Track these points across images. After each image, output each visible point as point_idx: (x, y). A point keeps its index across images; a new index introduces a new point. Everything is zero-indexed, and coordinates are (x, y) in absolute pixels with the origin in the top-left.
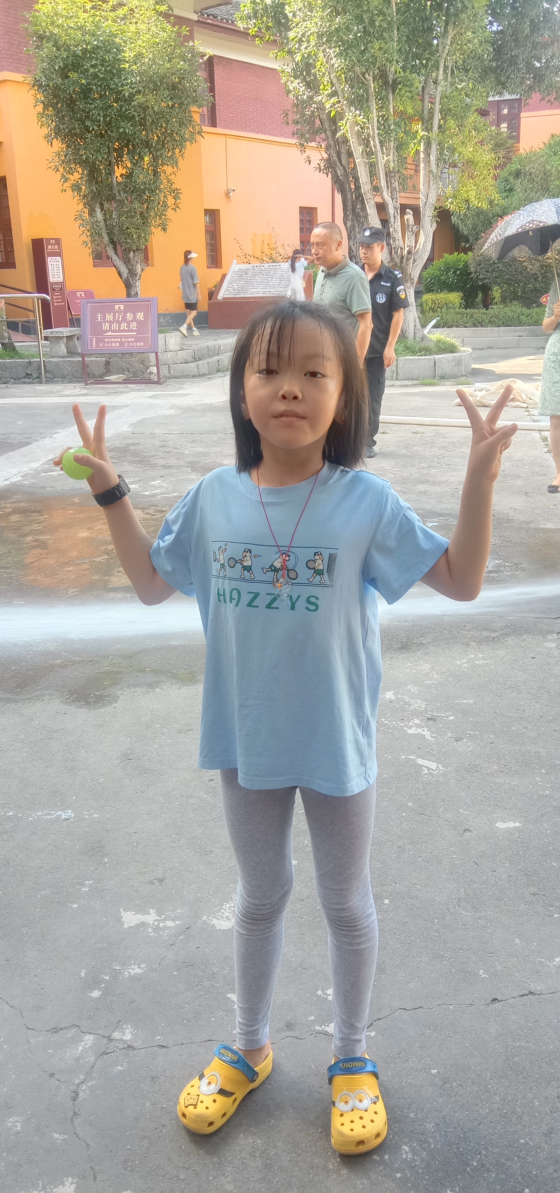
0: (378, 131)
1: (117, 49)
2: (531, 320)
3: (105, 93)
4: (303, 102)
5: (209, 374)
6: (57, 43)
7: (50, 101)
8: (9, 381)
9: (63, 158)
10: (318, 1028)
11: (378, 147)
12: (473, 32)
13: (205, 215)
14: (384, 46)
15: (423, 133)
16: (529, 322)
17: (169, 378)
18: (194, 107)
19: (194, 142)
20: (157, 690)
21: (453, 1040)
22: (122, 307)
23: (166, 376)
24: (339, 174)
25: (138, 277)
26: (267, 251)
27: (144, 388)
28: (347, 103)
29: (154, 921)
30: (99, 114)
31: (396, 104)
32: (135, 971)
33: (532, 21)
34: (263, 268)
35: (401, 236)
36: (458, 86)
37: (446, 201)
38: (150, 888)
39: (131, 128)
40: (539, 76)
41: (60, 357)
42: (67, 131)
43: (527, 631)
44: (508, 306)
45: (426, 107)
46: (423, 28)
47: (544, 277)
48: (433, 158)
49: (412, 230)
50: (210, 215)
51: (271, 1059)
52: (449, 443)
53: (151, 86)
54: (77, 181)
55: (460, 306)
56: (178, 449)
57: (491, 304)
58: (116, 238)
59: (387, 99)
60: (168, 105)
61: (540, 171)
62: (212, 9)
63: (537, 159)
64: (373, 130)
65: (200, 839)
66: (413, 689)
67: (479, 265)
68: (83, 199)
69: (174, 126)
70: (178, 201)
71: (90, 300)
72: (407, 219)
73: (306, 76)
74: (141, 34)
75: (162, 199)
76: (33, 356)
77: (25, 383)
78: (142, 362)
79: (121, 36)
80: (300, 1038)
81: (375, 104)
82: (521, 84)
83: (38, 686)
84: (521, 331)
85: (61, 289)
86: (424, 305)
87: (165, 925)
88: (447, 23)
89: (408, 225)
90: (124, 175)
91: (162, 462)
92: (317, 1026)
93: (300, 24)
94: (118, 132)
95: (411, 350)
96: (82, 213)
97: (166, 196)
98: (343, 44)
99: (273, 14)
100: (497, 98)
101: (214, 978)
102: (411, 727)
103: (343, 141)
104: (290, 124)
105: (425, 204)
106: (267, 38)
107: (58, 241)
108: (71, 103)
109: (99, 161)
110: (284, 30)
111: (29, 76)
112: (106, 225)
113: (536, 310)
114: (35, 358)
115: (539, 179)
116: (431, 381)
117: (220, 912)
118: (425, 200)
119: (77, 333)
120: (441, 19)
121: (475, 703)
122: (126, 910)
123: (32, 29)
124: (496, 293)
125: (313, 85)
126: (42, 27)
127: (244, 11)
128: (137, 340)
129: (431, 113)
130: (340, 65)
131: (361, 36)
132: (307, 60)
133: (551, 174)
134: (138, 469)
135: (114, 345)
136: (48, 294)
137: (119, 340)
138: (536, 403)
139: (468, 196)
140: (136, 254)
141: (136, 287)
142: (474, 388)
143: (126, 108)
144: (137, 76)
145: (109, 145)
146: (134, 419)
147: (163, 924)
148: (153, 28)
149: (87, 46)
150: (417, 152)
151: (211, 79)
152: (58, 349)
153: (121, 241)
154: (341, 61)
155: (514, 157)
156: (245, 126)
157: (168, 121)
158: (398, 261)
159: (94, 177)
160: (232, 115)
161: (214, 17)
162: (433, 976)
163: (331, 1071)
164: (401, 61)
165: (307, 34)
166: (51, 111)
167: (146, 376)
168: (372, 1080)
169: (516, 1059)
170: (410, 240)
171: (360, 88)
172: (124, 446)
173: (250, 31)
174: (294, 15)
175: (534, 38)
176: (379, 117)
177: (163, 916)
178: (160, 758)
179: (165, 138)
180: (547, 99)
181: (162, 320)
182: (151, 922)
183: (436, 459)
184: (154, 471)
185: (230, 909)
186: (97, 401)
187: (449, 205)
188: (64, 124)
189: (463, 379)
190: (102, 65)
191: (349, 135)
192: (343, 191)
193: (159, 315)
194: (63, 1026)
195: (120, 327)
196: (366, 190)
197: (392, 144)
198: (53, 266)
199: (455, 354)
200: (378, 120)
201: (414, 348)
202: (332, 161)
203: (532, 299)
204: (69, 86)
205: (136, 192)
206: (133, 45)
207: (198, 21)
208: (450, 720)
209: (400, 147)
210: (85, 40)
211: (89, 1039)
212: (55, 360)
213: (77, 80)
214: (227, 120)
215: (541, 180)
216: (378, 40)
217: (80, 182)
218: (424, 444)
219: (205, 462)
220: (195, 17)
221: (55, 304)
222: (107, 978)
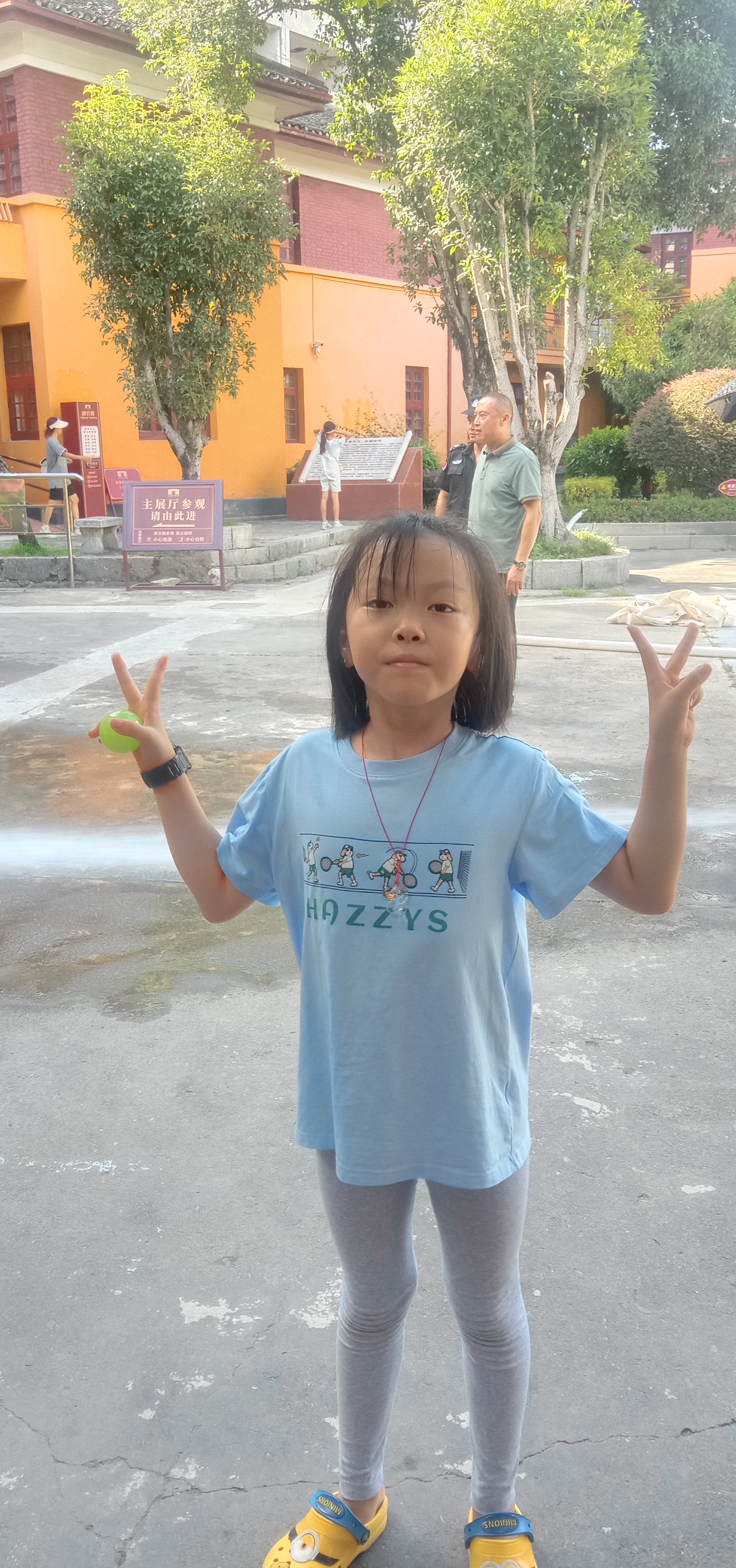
0: (510, 273)
1: (177, 167)
2: (707, 513)
3: (161, 222)
4: (413, 234)
5: (287, 578)
6: (102, 159)
7: (90, 230)
8: (27, 583)
9: (105, 302)
10: (448, 1466)
11: (511, 294)
12: (632, 152)
13: (285, 375)
14: (519, 167)
15: (568, 276)
16: (703, 516)
17: (235, 583)
18: (275, 240)
19: (274, 284)
20: (225, 997)
21: (631, 1486)
22: (177, 492)
23: (232, 580)
24: (458, 326)
25: (198, 454)
26: (363, 422)
27: (202, 595)
28: (471, 238)
29: (225, 1315)
30: (152, 248)
31: (535, 240)
32: (200, 1384)
33: (707, 139)
34: (358, 443)
35: (538, 406)
36: (614, 218)
37: (597, 361)
38: (218, 1270)
39: (194, 266)
40: (716, 207)
41: (94, 554)
42: (110, 268)
43: (715, 925)
44: (675, 495)
45: (572, 243)
46: (569, 145)
47: (723, 459)
48: (581, 308)
49: (553, 398)
50: (291, 375)
51: (386, 1511)
52: (603, 672)
53: (220, 213)
54: (122, 331)
55: (614, 494)
56: (249, 675)
57: (653, 492)
58: (170, 404)
59: (523, 234)
60: (242, 237)
61: (716, 323)
62: (297, 118)
63: (713, 308)
64: (504, 271)
65: (285, 1203)
66: (566, 1000)
67: (638, 443)
68: (129, 353)
69: (249, 264)
70: (252, 359)
71: (136, 482)
72: (547, 385)
73: (417, 202)
74: (209, 148)
75: (232, 356)
76: (60, 552)
77: (48, 587)
78: (201, 562)
79: (183, 151)
80: (425, 1480)
81: (506, 240)
82: (694, 215)
83: (66, 990)
84: (692, 527)
85: (97, 467)
86: (567, 493)
87: (240, 1321)
88: (599, 141)
89: (548, 392)
90: (183, 324)
91: (228, 692)
92: (447, 1463)
93: (412, 139)
94: (176, 269)
95: (548, 550)
96: (128, 372)
97: (236, 352)
98: (468, 164)
99: (376, 125)
100: (662, 232)
101: (306, 1395)
102: (564, 1054)
103: (464, 284)
104: (396, 262)
105: (571, 366)
106: (368, 154)
107: (95, 406)
108: (116, 233)
109: (151, 307)
110: (390, 144)
111: (64, 199)
112: (158, 388)
113: (713, 500)
114: (62, 555)
115: (716, 333)
116: (576, 590)
117: (312, 1304)
118: (570, 361)
119: (117, 523)
120: (592, 135)
121: (649, 1022)
122: (187, 1300)
123: (70, 142)
124: (661, 478)
125: (426, 214)
126: (83, 140)
127: (339, 122)
128: (196, 534)
129: (579, 251)
130: (463, 191)
131: (490, 154)
132: (420, 184)
133: (731, 327)
134: (196, 701)
135: (165, 539)
136: (80, 473)
137: (172, 533)
138: (716, 622)
139: (626, 356)
140: (196, 424)
141: (195, 466)
142: (634, 601)
143: (187, 241)
144: (202, 201)
145: (164, 286)
146: (191, 636)
147: (237, 1320)
148: (224, 142)
149: (139, 163)
150: (561, 300)
151: (295, 204)
152: (92, 544)
153: (177, 407)
154: (464, 186)
155: (682, 305)
156: (337, 263)
157: (241, 257)
158: (535, 437)
159: (144, 327)
160: (321, 250)
161: (300, 127)
162: (602, 1396)
163: (470, 1530)
164: (541, 185)
165: (420, 151)
166: (91, 242)
167: (206, 579)
168: (525, 1545)
169: (718, 1514)
170: (550, 411)
171: (487, 219)
172: (178, 670)
173: (347, 146)
174: (404, 128)
175: (710, 159)
176: (511, 255)
177: (237, 1309)
178: (230, 1091)
179: (237, 279)
180: (727, 234)
181: (226, 508)
182: (221, 1317)
183: (586, 693)
184: (218, 703)
185: (326, 1301)
186: (142, 611)
187: (601, 367)
188: (106, 259)
189: (618, 588)
190: (159, 187)
191: (473, 278)
192: (462, 347)
193: (224, 501)
194: (104, 1458)
195: (173, 517)
196: (495, 347)
197: (528, 289)
198: (87, 438)
199: (609, 557)
200: (510, 260)
201: (555, 548)
202: (450, 310)
203: (707, 487)
204: (114, 212)
205: (198, 346)
206: (198, 163)
207: (280, 133)
208: (616, 1045)
209: (538, 291)
210: (136, 156)
211: (140, 1477)
212: (89, 557)
213: (126, 205)
214: (314, 256)
215: (719, 334)
216: (511, 160)
217: (126, 333)
218: (570, 673)
219: (284, 692)
220: (276, 128)
221: (90, 486)
222: (163, 1393)
